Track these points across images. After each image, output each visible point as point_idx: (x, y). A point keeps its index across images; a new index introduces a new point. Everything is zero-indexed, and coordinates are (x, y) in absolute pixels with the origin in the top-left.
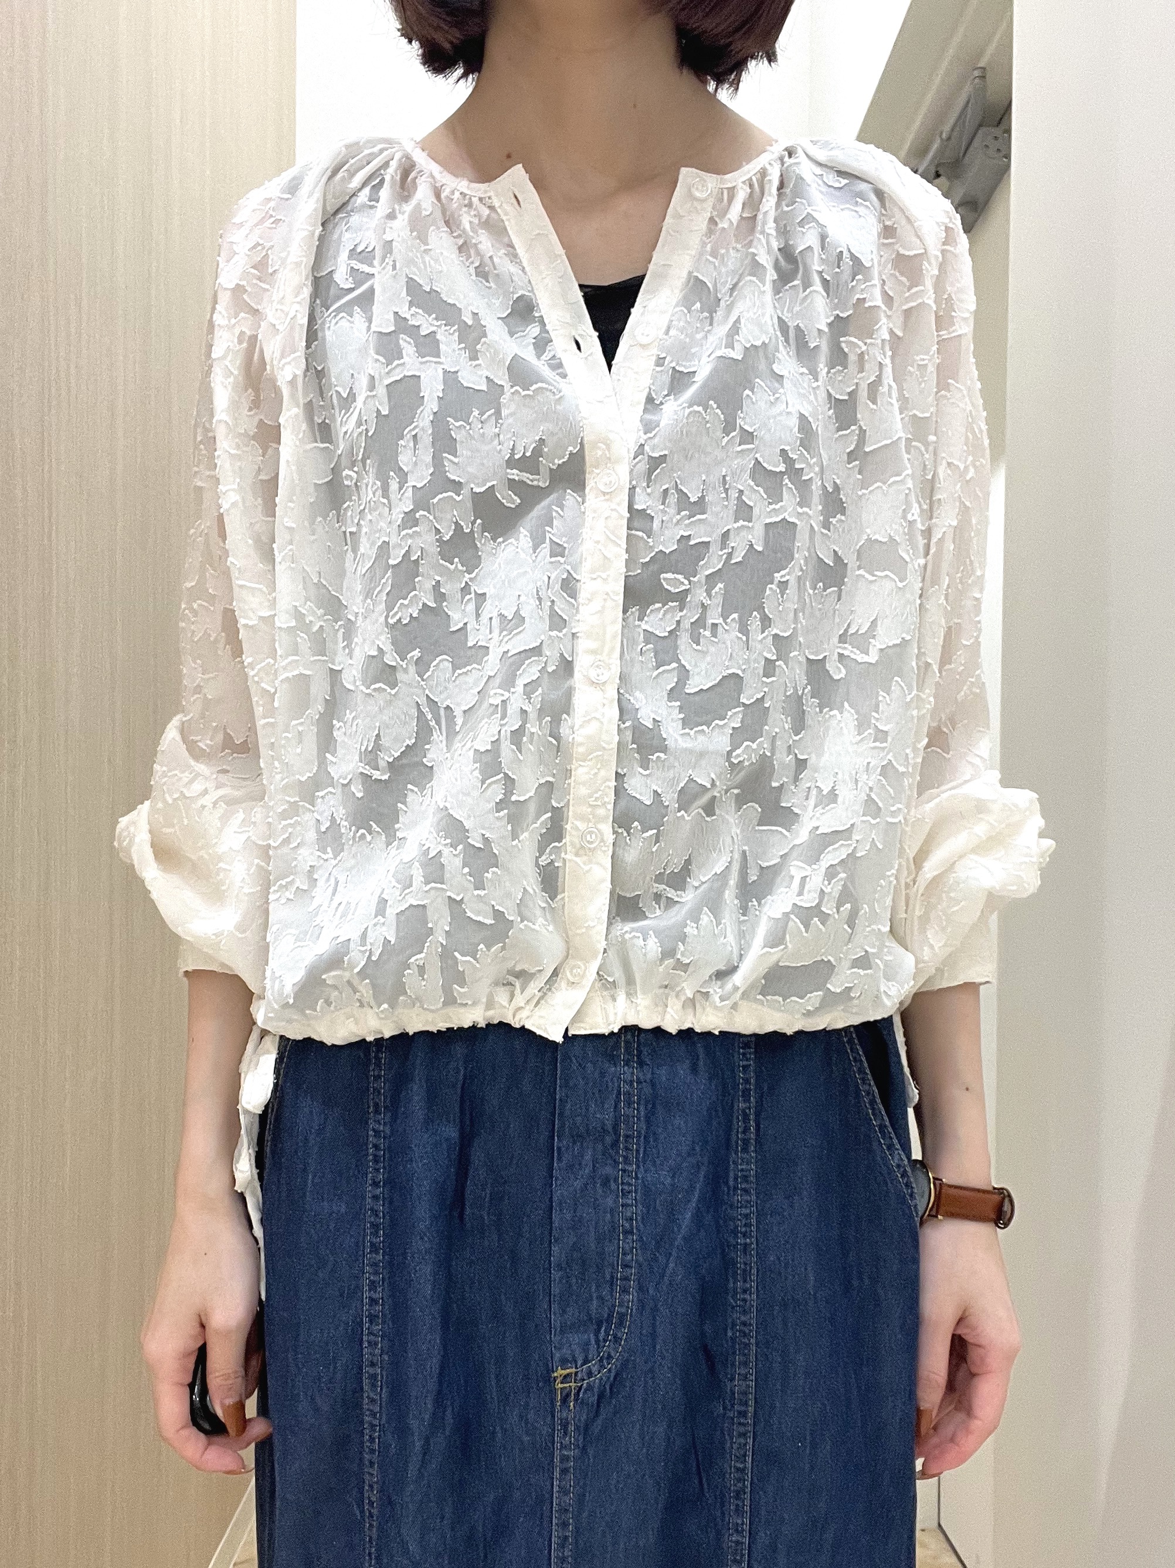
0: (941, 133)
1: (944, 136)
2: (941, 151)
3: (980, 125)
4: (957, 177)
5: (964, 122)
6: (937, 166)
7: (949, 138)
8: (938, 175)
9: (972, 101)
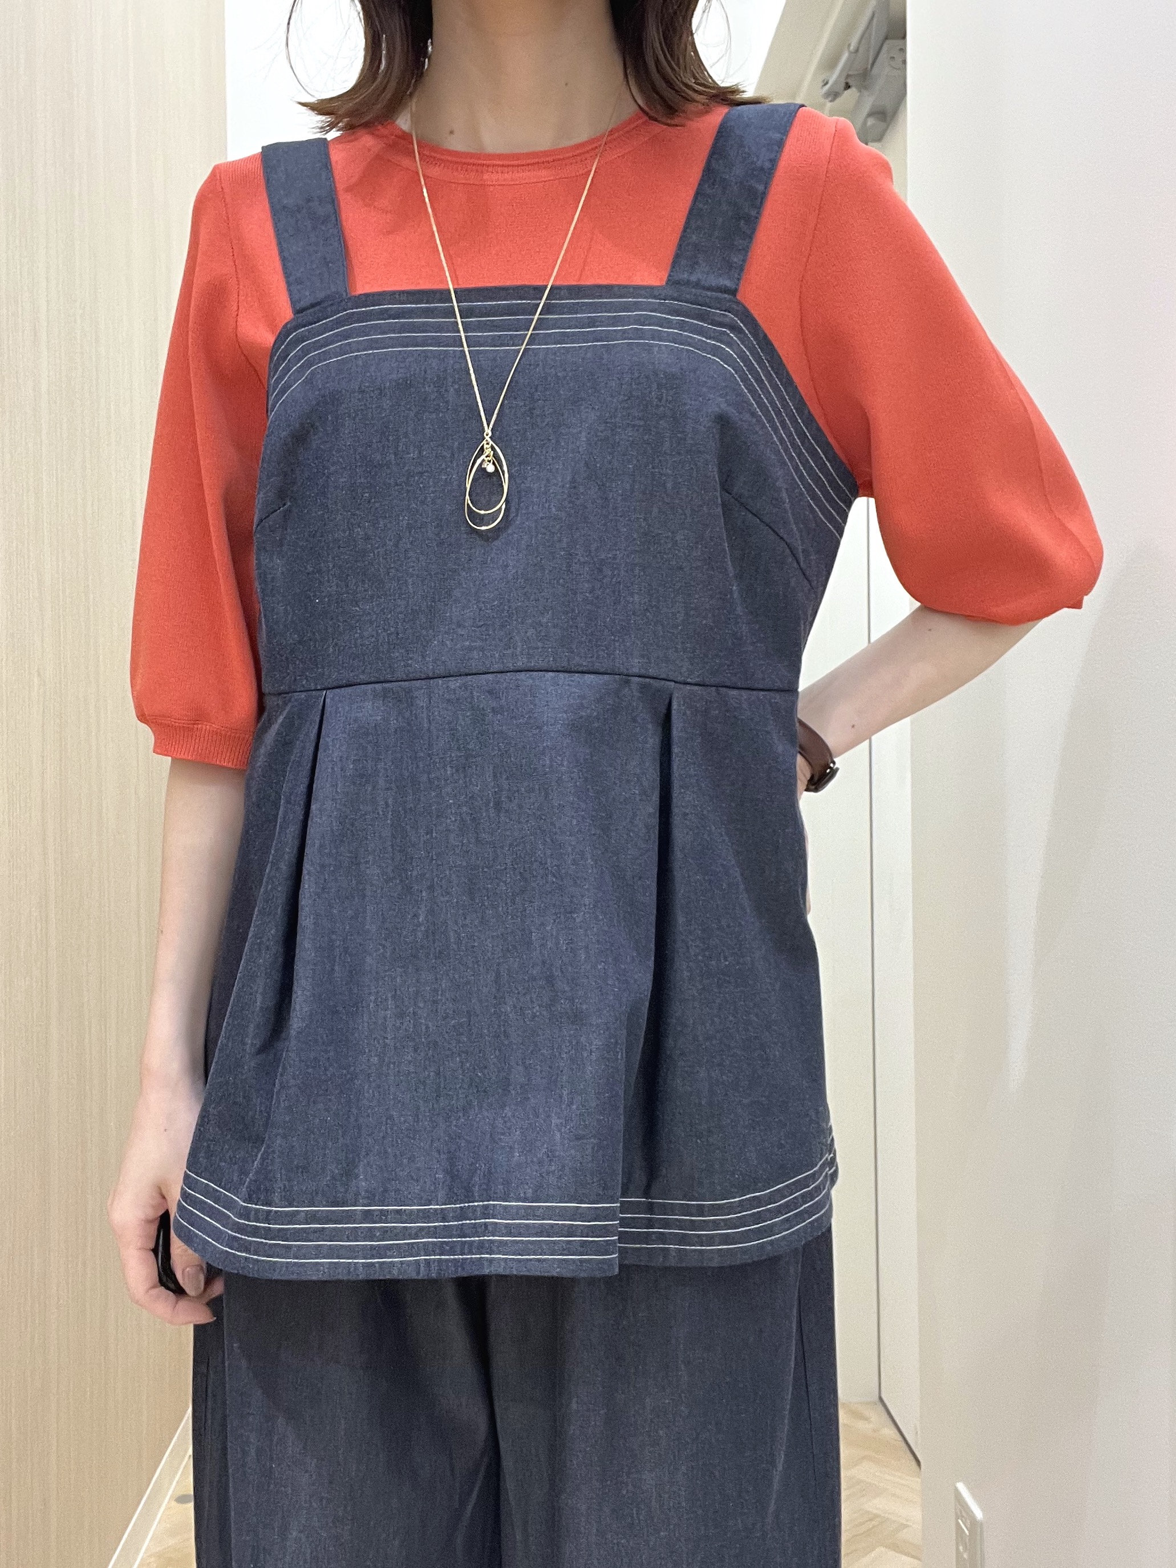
0: (849, 45)
1: (852, 48)
2: (850, 62)
3: (886, 38)
4: (866, 88)
5: (870, 35)
6: (848, 76)
7: (857, 51)
8: (848, 86)
9: (876, 15)
